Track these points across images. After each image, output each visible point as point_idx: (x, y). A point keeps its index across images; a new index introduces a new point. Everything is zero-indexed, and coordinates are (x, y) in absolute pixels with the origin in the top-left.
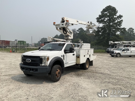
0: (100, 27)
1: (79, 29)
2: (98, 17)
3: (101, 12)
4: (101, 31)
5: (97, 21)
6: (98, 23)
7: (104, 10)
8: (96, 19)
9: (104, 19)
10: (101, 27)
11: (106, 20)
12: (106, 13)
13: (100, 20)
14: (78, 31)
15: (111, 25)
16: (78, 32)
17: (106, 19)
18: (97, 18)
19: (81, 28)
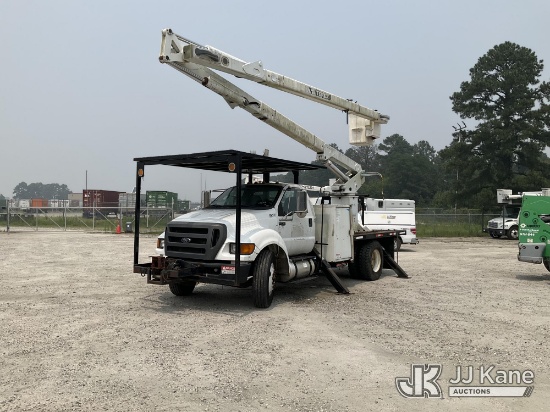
0: (467, 130)
1: (388, 140)
2: (459, 90)
3: (471, 70)
4: (472, 147)
5: (453, 106)
6: (459, 114)
7: (485, 63)
8: (451, 98)
9: (487, 99)
10: (474, 129)
11: (492, 104)
12: (493, 72)
13: (467, 103)
14: (381, 147)
15: (515, 121)
16: (383, 153)
17: (495, 98)
18: (456, 97)
19: (396, 136)
